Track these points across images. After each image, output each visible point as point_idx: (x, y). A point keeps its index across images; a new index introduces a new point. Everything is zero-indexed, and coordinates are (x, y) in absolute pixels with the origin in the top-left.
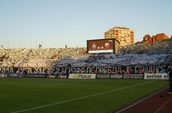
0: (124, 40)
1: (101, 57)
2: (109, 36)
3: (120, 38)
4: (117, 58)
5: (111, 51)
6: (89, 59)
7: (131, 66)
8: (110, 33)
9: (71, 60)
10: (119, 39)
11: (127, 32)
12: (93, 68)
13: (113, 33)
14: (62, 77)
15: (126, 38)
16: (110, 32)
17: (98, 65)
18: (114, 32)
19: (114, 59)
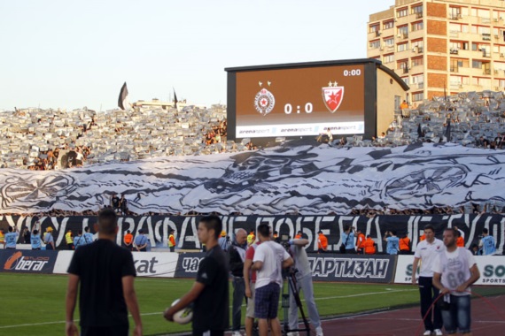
0: (476, 63)
1: (294, 158)
2: (390, 38)
3: (455, 46)
4: (373, 166)
5: (356, 127)
6: (228, 173)
7: (432, 212)
8: (400, 22)
9: (139, 174)
10: (448, 55)
11: (495, 15)
12: (239, 219)
13: (414, 18)
14: (23, 264)
15: (488, 49)
16: (396, 15)
17: (270, 205)
18: (420, 15)
19: (357, 175)
